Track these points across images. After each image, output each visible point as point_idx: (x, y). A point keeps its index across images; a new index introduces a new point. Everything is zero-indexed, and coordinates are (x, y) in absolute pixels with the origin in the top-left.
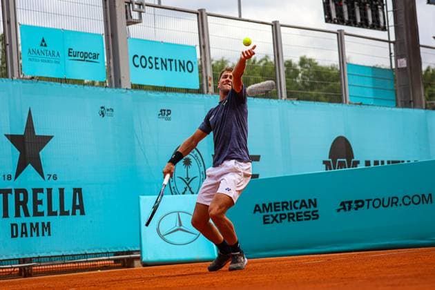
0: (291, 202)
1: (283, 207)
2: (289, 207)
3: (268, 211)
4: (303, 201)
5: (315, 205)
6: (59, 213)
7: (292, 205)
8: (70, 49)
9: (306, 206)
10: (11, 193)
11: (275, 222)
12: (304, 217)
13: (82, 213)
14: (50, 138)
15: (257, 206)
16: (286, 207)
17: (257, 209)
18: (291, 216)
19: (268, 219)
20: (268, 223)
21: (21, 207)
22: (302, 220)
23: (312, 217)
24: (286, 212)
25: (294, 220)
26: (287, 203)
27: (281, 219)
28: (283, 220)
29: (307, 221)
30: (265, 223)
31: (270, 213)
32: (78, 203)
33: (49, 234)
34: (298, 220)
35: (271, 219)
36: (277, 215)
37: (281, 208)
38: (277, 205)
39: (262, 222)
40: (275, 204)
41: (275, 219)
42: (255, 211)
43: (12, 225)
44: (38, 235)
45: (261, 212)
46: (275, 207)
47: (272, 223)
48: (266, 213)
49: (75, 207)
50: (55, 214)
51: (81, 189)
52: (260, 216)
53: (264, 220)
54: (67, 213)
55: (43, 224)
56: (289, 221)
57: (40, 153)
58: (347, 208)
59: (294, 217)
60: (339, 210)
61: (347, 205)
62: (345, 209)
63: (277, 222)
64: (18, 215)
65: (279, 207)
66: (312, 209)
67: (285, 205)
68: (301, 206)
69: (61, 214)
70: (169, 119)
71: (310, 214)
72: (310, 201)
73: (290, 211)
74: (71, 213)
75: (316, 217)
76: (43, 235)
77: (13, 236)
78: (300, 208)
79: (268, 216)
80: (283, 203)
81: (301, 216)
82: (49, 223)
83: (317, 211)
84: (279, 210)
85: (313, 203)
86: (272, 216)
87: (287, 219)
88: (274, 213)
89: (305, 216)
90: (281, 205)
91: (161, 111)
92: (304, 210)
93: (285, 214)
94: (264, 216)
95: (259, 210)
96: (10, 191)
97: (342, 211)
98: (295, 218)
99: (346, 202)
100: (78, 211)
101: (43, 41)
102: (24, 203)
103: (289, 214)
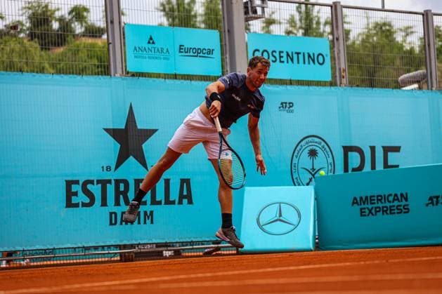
0: (385, 196)
1: (378, 200)
2: (383, 201)
3: (364, 203)
4: (396, 195)
5: (406, 200)
6: (163, 202)
7: (386, 198)
8: (181, 46)
9: (398, 199)
10: (111, 183)
11: (370, 214)
12: (396, 211)
13: (190, 202)
14: (153, 131)
15: (355, 199)
16: (380, 200)
17: (355, 202)
18: (385, 209)
19: (365, 212)
20: (365, 215)
21: (121, 196)
22: (394, 213)
23: (404, 210)
24: (380, 205)
25: (387, 213)
26: (381, 196)
27: (376, 212)
28: (378, 213)
29: (399, 215)
30: (362, 215)
31: (366, 206)
32: (185, 193)
33: (152, 222)
34: (391, 213)
35: (367, 211)
36: (372, 208)
37: (376, 201)
38: (372, 198)
39: (359, 214)
40: (371, 197)
41: (370, 212)
42: (353, 203)
43: (111, 214)
44: (139, 223)
45: (358, 205)
46: (371, 200)
47: (368, 215)
48: (363, 206)
49: (181, 197)
50: (159, 203)
51: (189, 179)
52: (357, 208)
53: (362, 212)
54: (173, 203)
55: (145, 213)
56: (383, 214)
57: (143, 146)
58: (435, 203)
59: (387, 210)
60: (427, 205)
61: (435, 200)
62: (432, 203)
63: (373, 215)
64: (117, 203)
65: (374, 200)
66: (404, 203)
67: (380, 198)
68: (394, 200)
69: (166, 203)
70: (292, 112)
71: (402, 208)
72: (402, 195)
73: (384, 205)
74: (177, 202)
75: (406, 211)
76: (145, 223)
77: (111, 224)
78: (393, 202)
79: (365, 209)
80: (378, 196)
81: (394, 210)
82: (152, 213)
83: (407, 205)
84: (374, 203)
85: (405, 197)
86: (368, 208)
87: (381, 212)
88: (370, 207)
89: (398, 209)
90: (376, 198)
91: (282, 104)
92: (396, 203)
93: (379, 208)
94: (361, 209)
95: (357, 203)
96: (109, 182)
97: (431, 205)
98: (388, 212)
99: (435, 197)
100: (185, 201)
101: (151, 39)
102: (125, 193)
103: (383, 207)
